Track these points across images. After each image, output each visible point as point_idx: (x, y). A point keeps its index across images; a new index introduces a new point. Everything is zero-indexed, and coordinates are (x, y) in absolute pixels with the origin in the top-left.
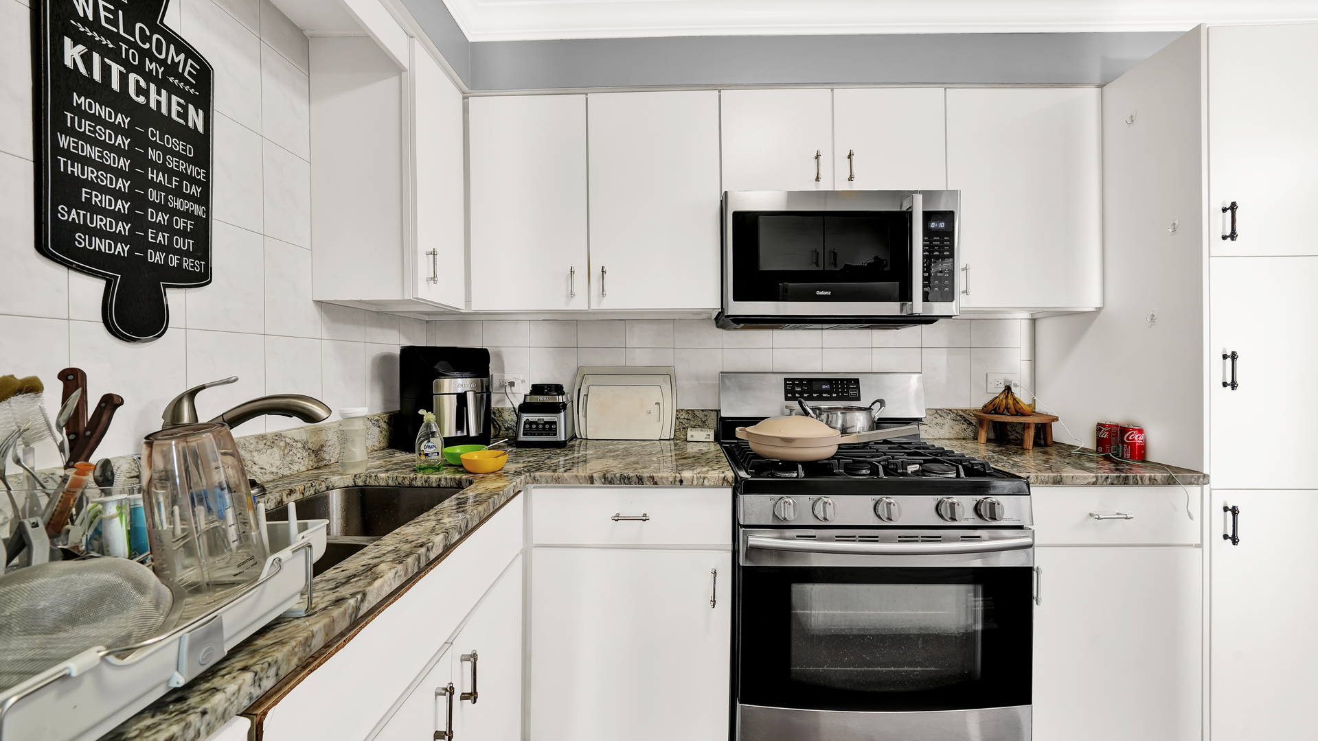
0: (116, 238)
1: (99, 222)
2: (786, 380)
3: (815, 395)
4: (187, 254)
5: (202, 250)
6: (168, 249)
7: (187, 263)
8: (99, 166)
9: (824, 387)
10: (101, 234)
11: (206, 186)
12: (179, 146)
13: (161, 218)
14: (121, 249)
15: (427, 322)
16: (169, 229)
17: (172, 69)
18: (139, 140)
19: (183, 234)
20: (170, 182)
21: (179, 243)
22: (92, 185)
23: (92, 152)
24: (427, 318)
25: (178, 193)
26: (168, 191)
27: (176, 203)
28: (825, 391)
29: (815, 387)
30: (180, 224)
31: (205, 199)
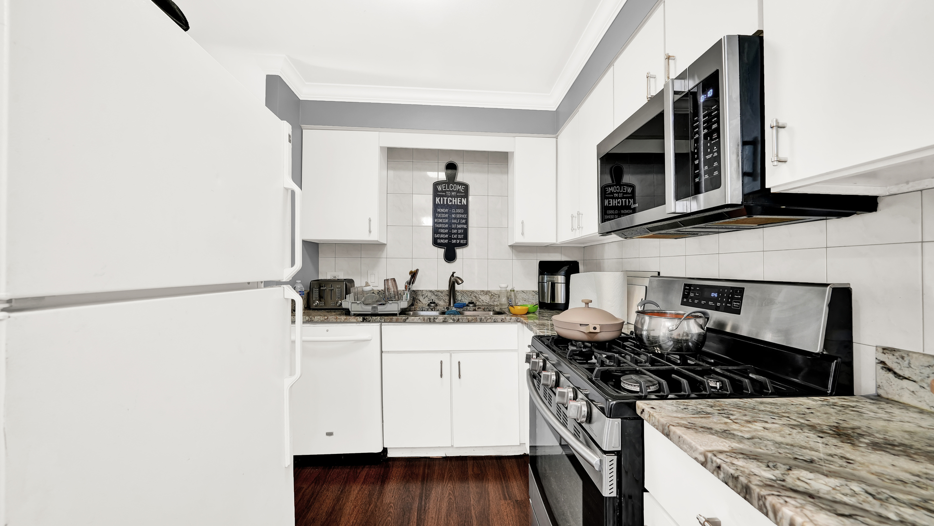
0: (445, 239)
1: (442, 236)
2: (686, 285)
3: (703, 302)
4: (462, 239)
5: (466, 237)
6: (457, 239)
7: (462, 241)
8: (441, 223)
9: (713, 295)
10: (442, 238)
11: (467, 219)
12: (459, 211)
13: (455, 231)
14: (446, 241)
15: (584, 247)
16: (457, 234)
17: (458, 191)
18: (450, 213)
19: (461, 234)
20: (457, 221)
21: (460, 236)
22: (441, 228)
23: (440, 221)
24: (583, 246)
25: (460, 223)
26: (457, 224)
27: (459, 226)
28: (713, 299)
29: (706, 294)
30: (460, 231)
31: (467, 223)
